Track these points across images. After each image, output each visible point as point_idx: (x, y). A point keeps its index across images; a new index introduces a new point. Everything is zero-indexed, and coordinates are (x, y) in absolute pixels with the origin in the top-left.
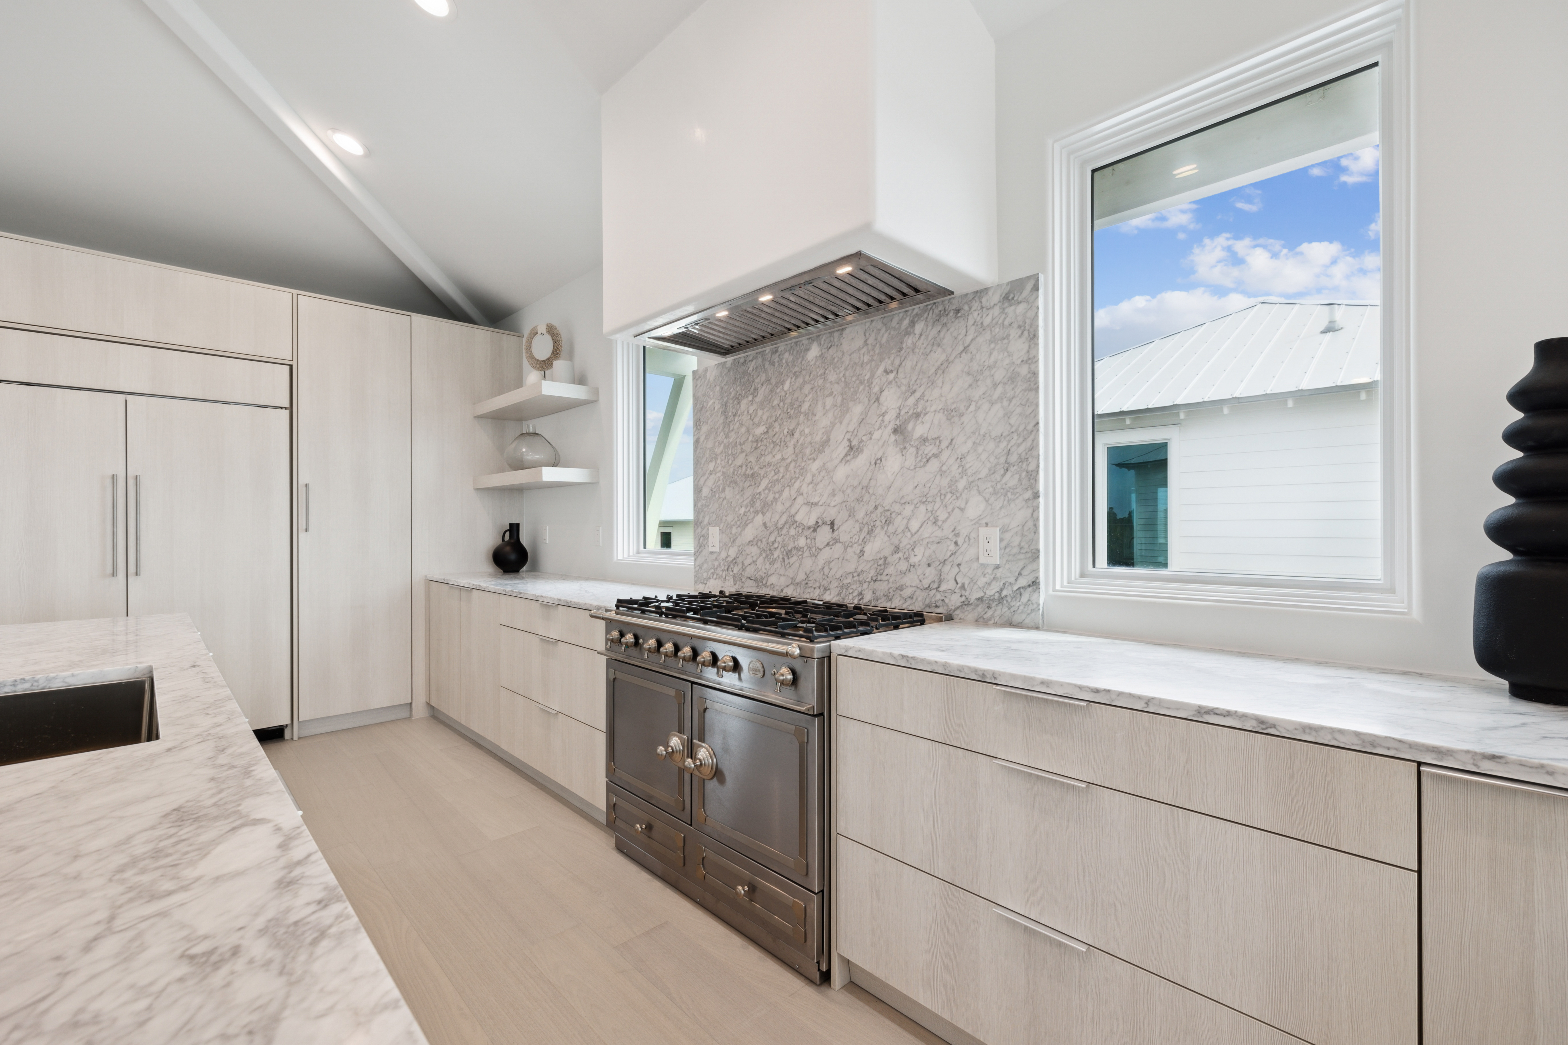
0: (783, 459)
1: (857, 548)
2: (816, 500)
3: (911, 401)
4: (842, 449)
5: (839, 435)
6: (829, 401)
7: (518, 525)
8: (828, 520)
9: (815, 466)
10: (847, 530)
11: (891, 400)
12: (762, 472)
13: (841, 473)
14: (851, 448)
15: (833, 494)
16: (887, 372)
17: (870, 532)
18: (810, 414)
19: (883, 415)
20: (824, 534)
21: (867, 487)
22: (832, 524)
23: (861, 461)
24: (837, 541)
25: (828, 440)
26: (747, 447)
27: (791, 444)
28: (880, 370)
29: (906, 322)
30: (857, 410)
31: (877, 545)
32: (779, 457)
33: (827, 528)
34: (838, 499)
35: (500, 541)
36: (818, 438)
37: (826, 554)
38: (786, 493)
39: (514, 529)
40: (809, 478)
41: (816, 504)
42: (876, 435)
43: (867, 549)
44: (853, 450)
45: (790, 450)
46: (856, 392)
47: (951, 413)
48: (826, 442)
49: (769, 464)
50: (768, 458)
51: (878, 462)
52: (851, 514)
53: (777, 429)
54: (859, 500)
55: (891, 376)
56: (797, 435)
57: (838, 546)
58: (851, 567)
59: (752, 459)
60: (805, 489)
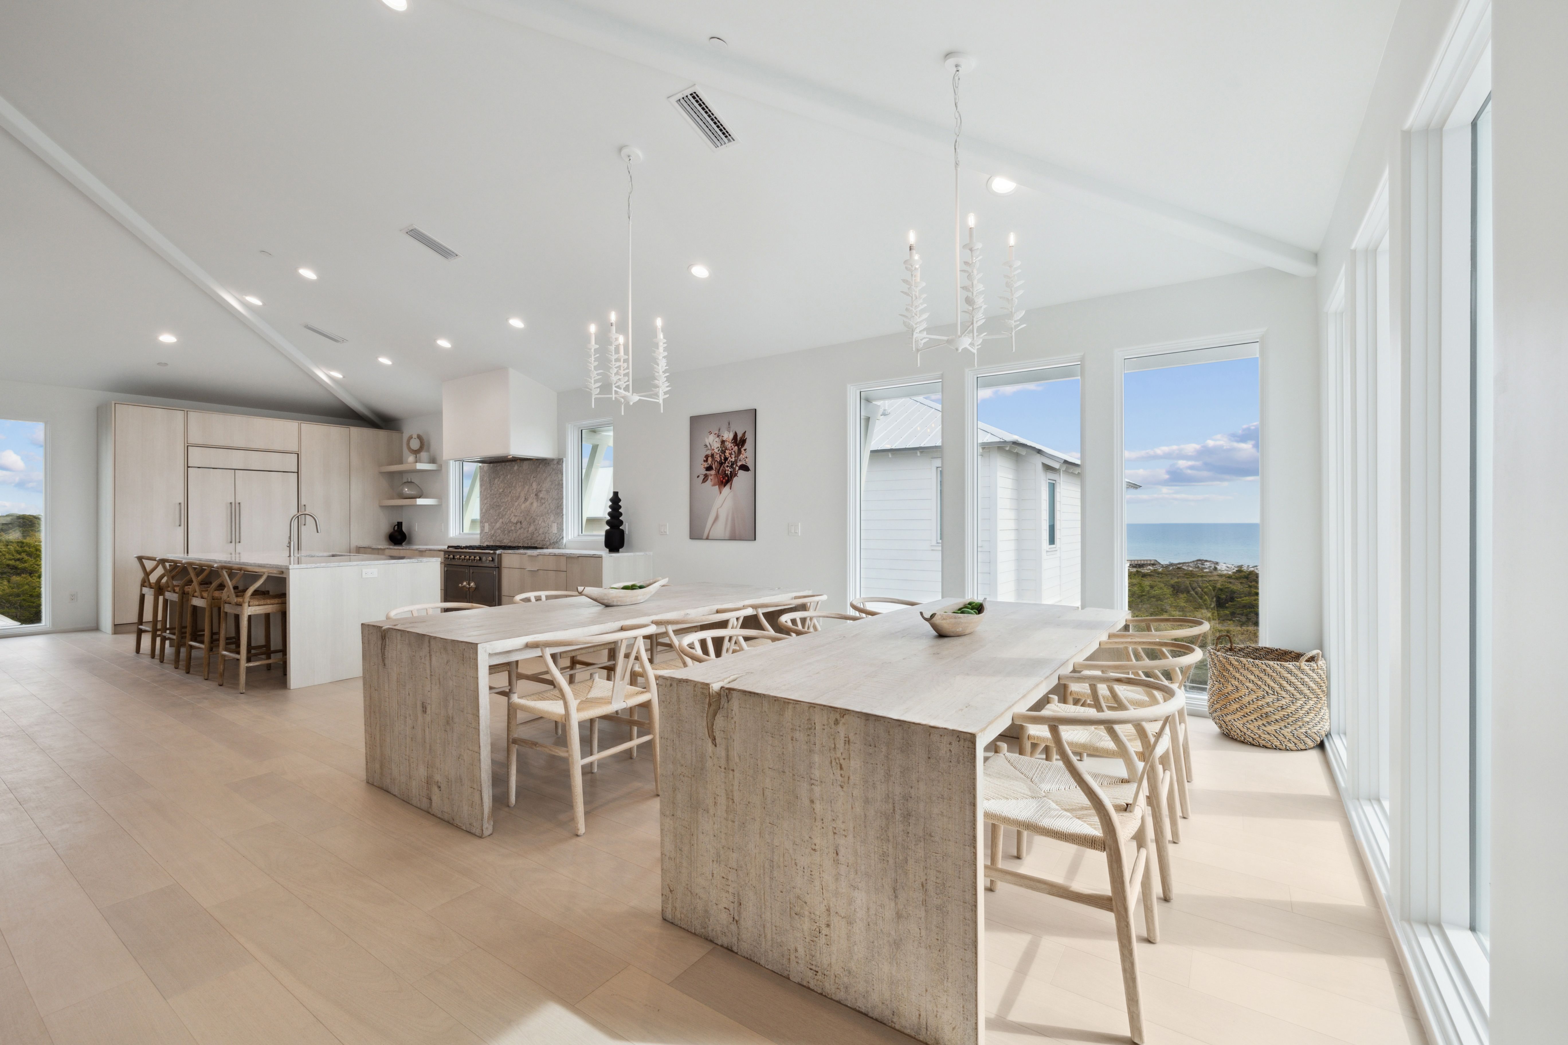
0: (508, 501)
1: (527, 529)
2: (516, 514)
3: (539, 487)
4: (523, 499)
5: (522, 495)
6: (520, 483)
7: (401, 523)
8: (520, 521)
9: (516, 504)
10: (525, 524)
11: (535, 486)
12: (502, 505)
13: (523, 506)
14: (525, 499)
15: (521, 513)
16: (534, 477)
17: (530, 525)
18: (515, 487)
19: (533, 490)
20: (519, 525)
21: (529, 511)
22: (521, 522)
23: (528, 503)
24: (522, 527)
25: (520, 496)
26: (497, 496)
27: (510, 496)
28: (532, 477)
29: (538, 464)
30: (527, 487)
31: (532, 528)
32: (506, 500)
33: (519, 524)
34: (522, 514)
35: (392, 530)
36: (517, 495)
37: (519, 532)
38: (508, 512)
39: (400, 524)
40: (515, 508)
41: (517, 516)
42: (531, 496)
43: (529, 530)
44: (526, 500)
45: (509, 498)
46: (527, 482)
47: (548, 492)
48: (519, 497)
49: (504, 502)
50: (503, 500)
51: (532, 503)
52: (526, 519)
53: (506, 491)
54: (527, 515)
55: (535, 479)
56: (511, 493)
57: (522, 529)
58: (525, 535)
59: (499, 500)
60: (514, 511)
